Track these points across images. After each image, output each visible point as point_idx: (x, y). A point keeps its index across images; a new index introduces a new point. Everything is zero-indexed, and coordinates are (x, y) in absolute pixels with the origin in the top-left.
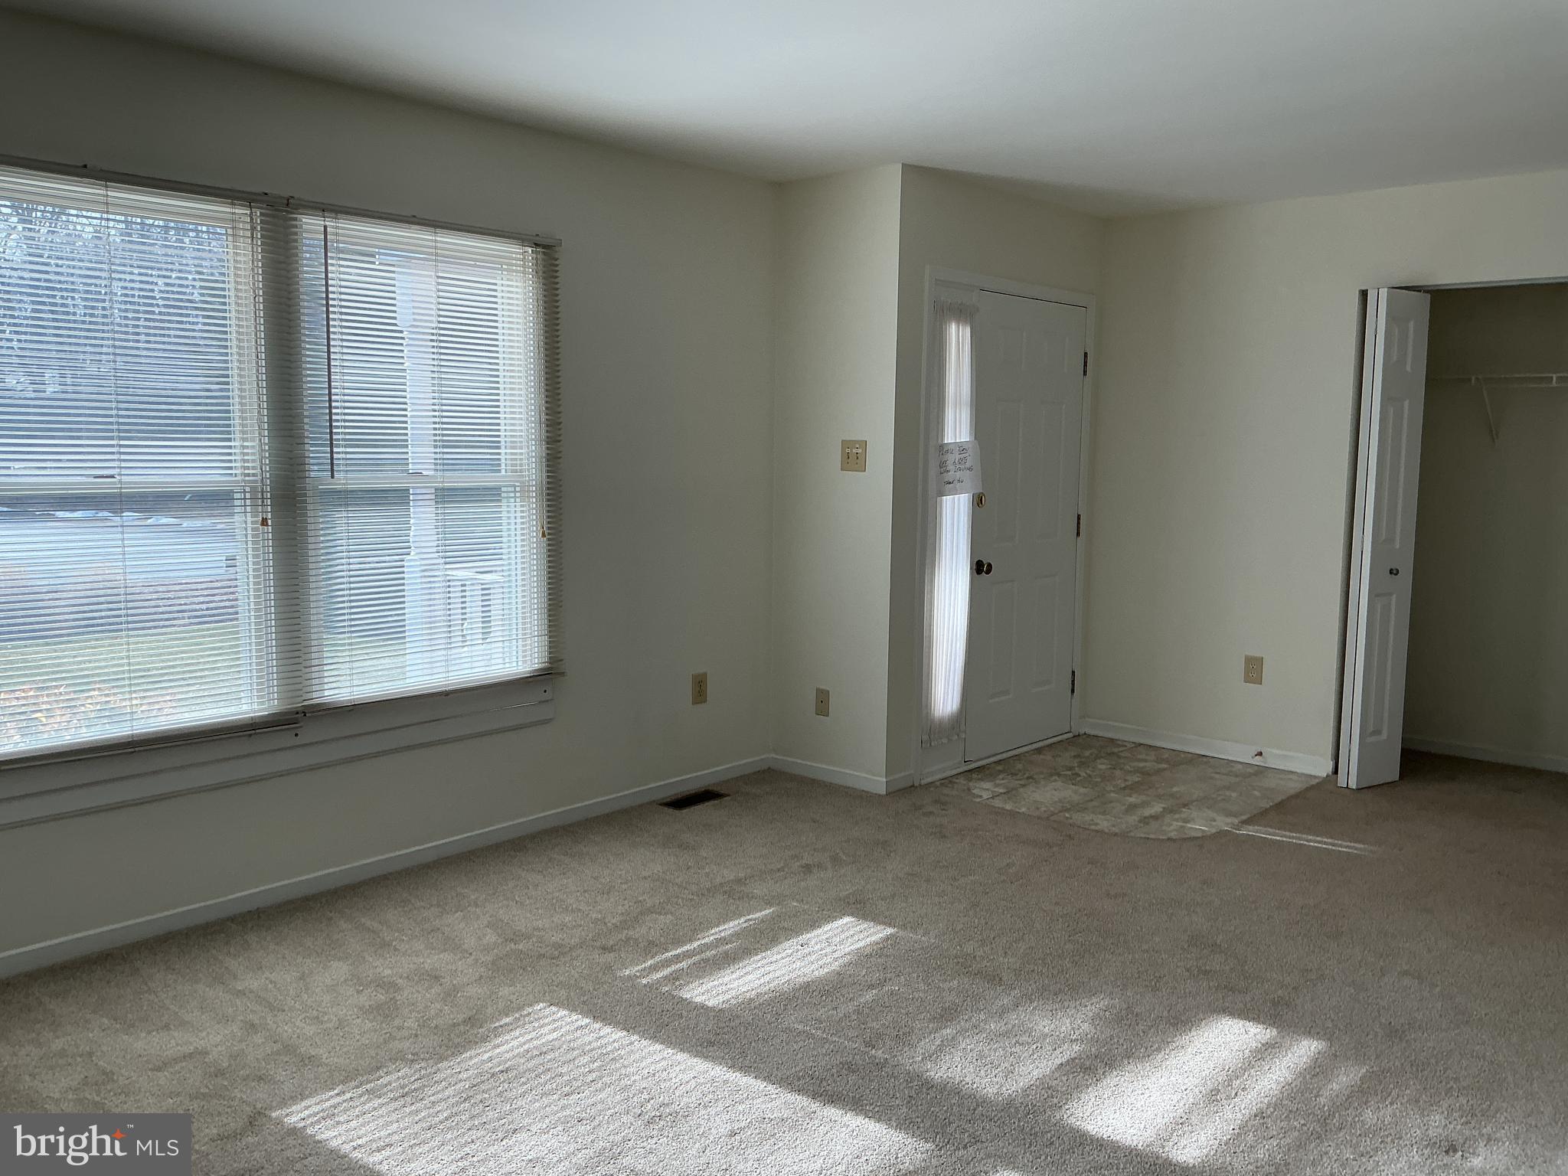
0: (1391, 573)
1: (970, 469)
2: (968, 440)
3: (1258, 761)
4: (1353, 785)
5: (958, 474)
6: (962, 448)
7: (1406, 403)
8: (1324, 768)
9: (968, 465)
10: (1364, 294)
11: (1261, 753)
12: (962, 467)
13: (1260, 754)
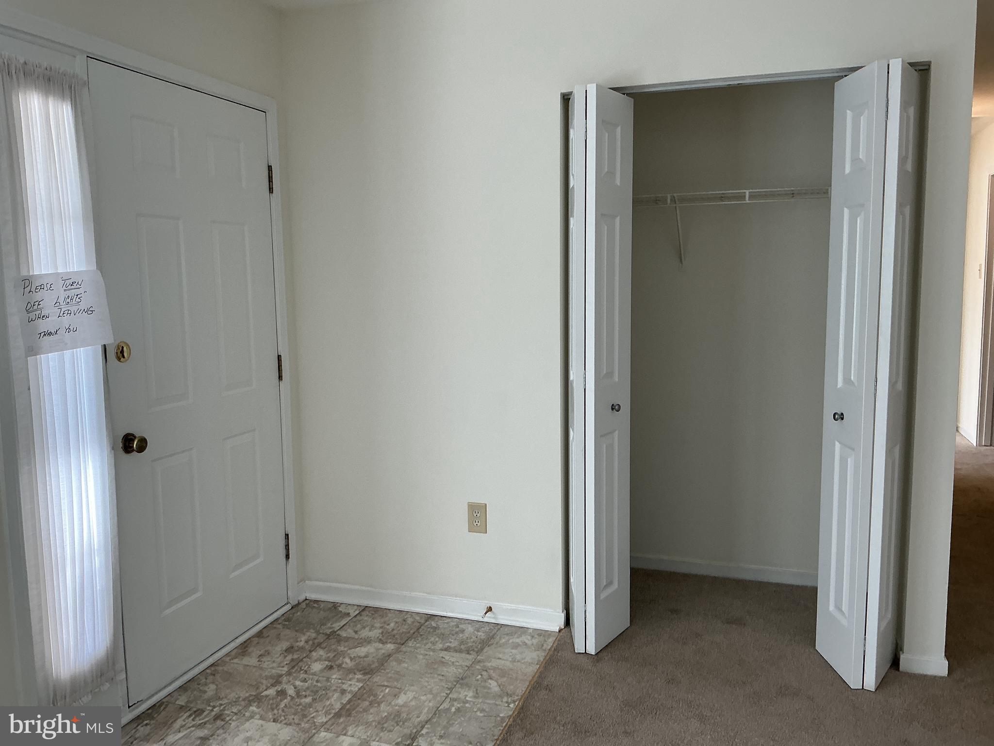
0: (612, 409)
1: (89, 311)
2: (84, 269)
3: (489, 618)
4: (592, 650)
5: (66, 321)
6: (71, 283)
7: (618, 220)
8: (554, 622)
9: (83, 306)
10: (566, 99)
11: (490, 607)
12: (75, 308)
13: (490, 609)
